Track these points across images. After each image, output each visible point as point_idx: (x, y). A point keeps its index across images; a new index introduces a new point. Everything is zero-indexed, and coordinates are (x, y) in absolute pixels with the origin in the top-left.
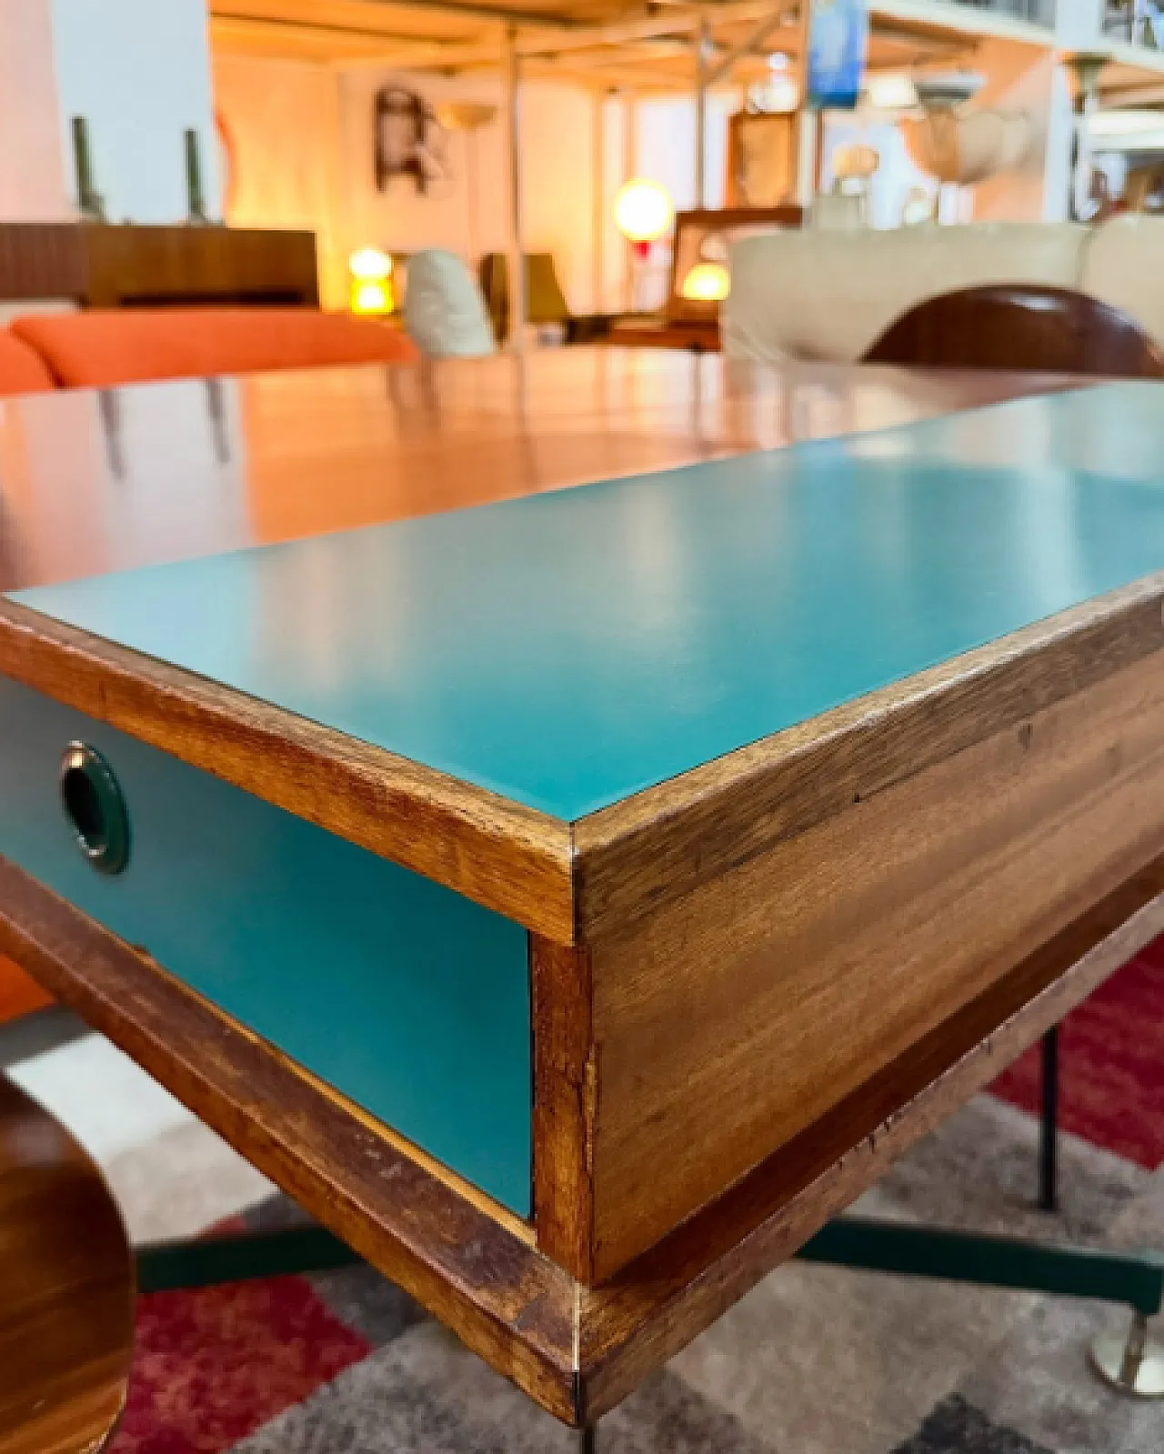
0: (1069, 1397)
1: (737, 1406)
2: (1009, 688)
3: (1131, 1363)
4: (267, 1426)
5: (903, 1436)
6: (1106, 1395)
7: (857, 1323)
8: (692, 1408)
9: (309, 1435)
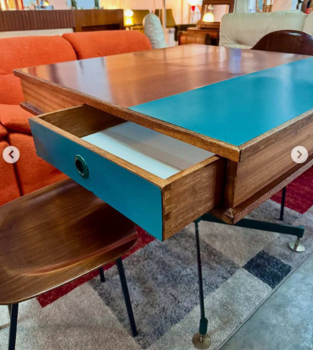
0: (284, 252)
1: (222, 251)
2: (296, 126)
3: (296, 246)
4: (137, 251)
5: (253, 257)
6: (291, 251)
7: (244, 238)
8: (214, 250)
9: (145, 253)
